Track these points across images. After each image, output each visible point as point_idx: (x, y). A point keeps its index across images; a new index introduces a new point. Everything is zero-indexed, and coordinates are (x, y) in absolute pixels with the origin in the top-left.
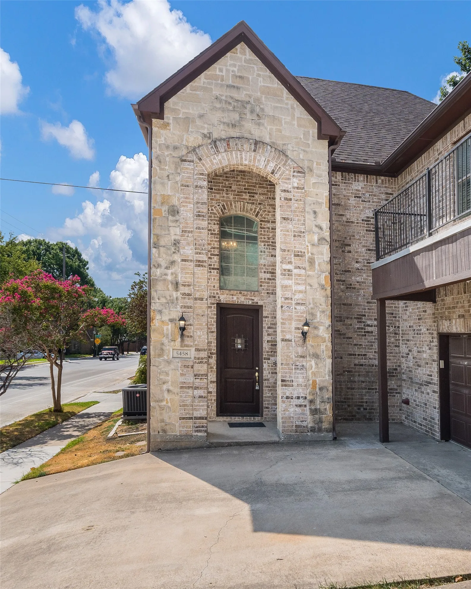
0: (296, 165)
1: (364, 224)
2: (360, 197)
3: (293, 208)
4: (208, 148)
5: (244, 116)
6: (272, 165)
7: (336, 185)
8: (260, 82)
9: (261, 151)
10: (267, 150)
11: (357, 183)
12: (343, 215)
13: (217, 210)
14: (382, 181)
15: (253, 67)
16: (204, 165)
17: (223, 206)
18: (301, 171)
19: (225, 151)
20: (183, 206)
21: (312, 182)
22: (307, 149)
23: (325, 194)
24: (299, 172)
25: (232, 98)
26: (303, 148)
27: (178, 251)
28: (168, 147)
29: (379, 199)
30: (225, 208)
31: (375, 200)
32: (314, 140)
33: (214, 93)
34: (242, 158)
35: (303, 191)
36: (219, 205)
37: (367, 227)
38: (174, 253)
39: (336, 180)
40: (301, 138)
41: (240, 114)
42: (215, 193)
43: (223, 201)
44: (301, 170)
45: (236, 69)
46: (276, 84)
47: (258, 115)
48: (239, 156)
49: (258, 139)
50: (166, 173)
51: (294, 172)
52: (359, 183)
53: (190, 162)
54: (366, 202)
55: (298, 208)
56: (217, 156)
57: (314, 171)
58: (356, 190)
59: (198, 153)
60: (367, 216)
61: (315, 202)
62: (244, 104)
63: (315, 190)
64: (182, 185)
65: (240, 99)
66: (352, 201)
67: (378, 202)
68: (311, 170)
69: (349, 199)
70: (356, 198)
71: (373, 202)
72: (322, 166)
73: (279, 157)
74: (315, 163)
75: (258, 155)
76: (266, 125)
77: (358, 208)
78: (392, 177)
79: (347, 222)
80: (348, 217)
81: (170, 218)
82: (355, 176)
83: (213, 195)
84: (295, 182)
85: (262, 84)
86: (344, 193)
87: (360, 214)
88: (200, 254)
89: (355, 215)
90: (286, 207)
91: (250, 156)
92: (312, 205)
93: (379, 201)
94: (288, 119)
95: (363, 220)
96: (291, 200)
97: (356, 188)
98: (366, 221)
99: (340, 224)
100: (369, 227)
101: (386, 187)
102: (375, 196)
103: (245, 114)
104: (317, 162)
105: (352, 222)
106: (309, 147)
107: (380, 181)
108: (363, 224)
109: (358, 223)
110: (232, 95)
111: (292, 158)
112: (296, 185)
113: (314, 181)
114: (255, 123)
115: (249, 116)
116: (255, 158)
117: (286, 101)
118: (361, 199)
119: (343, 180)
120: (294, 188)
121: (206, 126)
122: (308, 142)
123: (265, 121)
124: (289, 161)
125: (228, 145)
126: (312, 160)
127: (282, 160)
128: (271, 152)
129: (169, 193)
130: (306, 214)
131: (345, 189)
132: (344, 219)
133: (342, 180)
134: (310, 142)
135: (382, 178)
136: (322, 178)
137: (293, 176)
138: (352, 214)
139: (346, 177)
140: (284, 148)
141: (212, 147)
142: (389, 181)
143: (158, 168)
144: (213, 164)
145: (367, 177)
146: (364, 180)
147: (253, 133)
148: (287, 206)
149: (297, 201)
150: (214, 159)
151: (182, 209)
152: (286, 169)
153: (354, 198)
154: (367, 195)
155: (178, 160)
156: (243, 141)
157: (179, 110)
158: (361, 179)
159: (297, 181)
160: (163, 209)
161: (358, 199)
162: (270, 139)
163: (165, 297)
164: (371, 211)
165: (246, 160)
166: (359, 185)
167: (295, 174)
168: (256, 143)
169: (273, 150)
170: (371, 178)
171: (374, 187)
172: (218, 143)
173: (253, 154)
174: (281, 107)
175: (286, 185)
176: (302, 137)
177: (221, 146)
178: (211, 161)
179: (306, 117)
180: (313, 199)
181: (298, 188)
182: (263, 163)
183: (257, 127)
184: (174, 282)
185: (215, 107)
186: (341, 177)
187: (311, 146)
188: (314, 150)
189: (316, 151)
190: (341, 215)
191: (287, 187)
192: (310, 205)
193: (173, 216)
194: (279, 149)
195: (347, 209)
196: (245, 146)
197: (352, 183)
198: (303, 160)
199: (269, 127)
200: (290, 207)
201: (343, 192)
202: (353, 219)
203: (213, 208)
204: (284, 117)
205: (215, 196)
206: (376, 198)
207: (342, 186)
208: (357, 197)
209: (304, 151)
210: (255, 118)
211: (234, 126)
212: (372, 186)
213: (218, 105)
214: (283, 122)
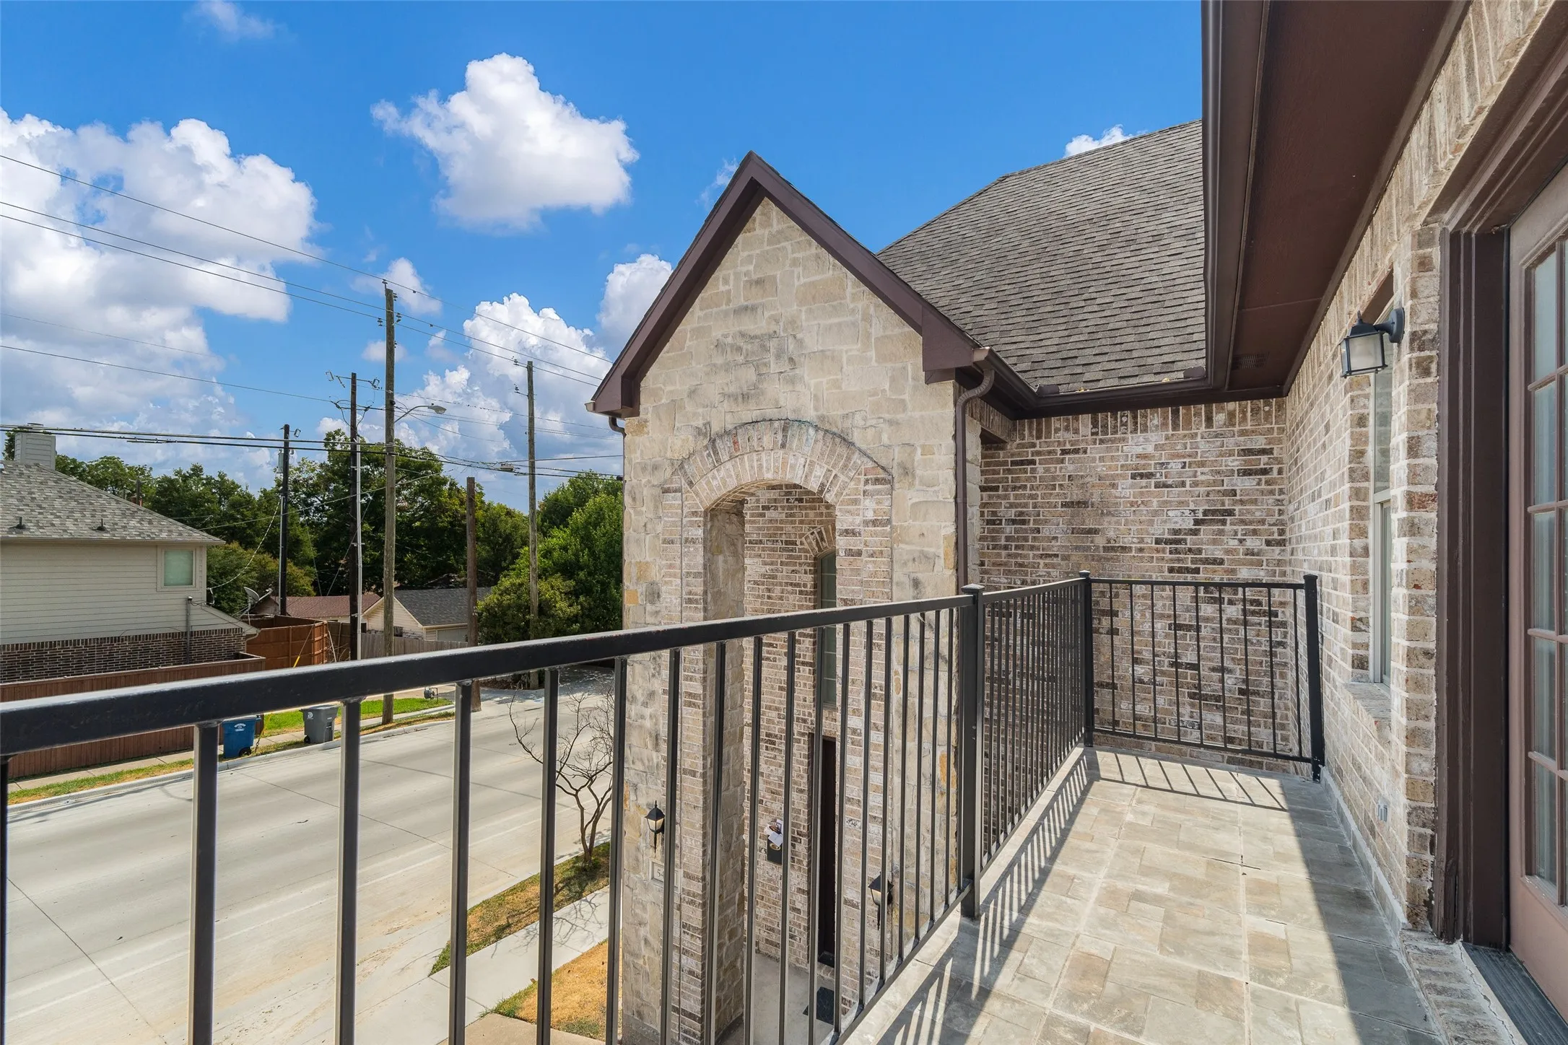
0: (870, 465)
1: (1164, 551)
2: (1150, 475)
3: (864, 576)
4: (703, 456)
5: (764, 370)
6: (819, 472)
7: (1076, 451)
8: (799, 278)
9: (796, 442)
10: (807, 440)
11: (1140, 437)
12: (1096, 531)
13: (810, 544)
14: (1231, 415)
15: (784, 248)
16: (697, 495)
17: (820, 533)
18: (884, 478)
19: (731, 458)
20: (666, 583)
21: (910, 503)
22: (900, 416)
23: (943, 532)
24: (877, 481)
25: (743, 335)
26: (887, 416)
27: (659, 674)
28: (644, 469)
29: (1218, 472)
30: (822, 539)
31: (1201, 478)
32: (915, 388)
33: (714, 334)
34: (760, 467)
35: (888, 528)
36: (812, 533)
37: (1172, 560)
38: (654, 676)
39: (1075, 437)
40: (884, 391)
41: (757, 368)
42: (806, 508)
43: (821, 522)
44: (882, 475)
45: (751, 268)
46: (832, 271)
47: (791, 360)
48: (755, 464)
49: (791, 417)
50: (643, 520)
51: (867, 482)
52: (1149, 435)
53: (675, 491)
54: (1170, 486)
55: (875, 574)
56: (718, 471)
57: (919, 472)
58: (1139, 456)
59: (688, 471)
60: (1172, 526)
61: (916, 555)
62: (762, 341)
63: (917, 523)
64: (665, 541)
65: (758, 332)
66: (1126, 489)
67: (1215, 483)
68: (907, 471)
69: (1114, 486)
70: (1138, 480)
71: (1195, 484)
72: (936, 457)
73: (832, 452)
74: (919, 451)
75: (792, 453)
76: (806, 378)
77: (1142, 507)
78: (1266, 396)
79: (1106, 549)
80: (1111, 534)
81: (649, 607)
82: (1135, 417)
83: (804, 512)
84: (869, 508)
85: (803, 280)
86: (1101, 468)
87: (1151, 523)
88: (691, 680)
89: (1134, 528)
90: (849, 573)
91: (776, 460)
92: (910, 564)
93: (1218, 477)
94: (855, 349)
95: (1158, 541)
96: (859, 553)
97: (1139, 450)
98: (1168, 542)
99: (1086, 557)
100: (1179, 560)
101: (1243, 433)
102: (1202, 464)
103: (765, 364)
104: (923, 447)
105: (1124, 549)
106: (904, 410)
107: (1220, 418)
108: (1158, 551)
109: (1141, 550)
110: (743, 328)
111: (864, 447)
112: (870, 515)
113: (915, 500)
114: (784, 379)
115: (774, 368)
116: (785, 463)
117: (852, 306)
118: (1153, 481)
119: (1097, 434)
120: (866, 523)
121: (700, 410)
122: (902, 397)
123: (804, 371)
124: (856, 456)
125: (735, 443)
126: (912, 442)
127: (840, 456)
128: (816, 441)
129: (648, 559)
130: (894, 587)
131: (1102, 459)
132: (1100, 541)
133: (1093, 434)
134: (906, 397)
135: (1231, 406)
136: (936, 488)
137: (864, 492)
138: (1122, 527)
139: (1105, 426)
140: (845, 425)
141: (709, 455)
142: (1255, 411)
143: (632, 511)
144: (712, 490)
145: (1176, 413)
146: (1164, 425)
147: (782, 403)
148: (852, 570)
149: (872, 556)
150: (714, 478)
151: (664, 589)
152: (849, 477)
153: (1130, 480)
154: (1175, 466)
155: (659, 491)
156: (762, 426)
157: (661, 388)
158: (1155, 422)
159: (874, 506)
160: (639, 591)
161: (1144, 482)
162: (816, 409)
163: (642, 760)
164: (1187, 512)
165: (768, 470)
166: (1147, 440)
167: (870, 487)
168: (787, 425)
169: (821, 433)
170: (1187, 415)
171: (1199, 439)
172: (719, 443)
173: (781, 452)
174: (840, 324)
175: (850, 518)
176: (887, 387)
177: (724, 447)
178: (708, 483)
179: (897, 331)
180: (913, 547)
181: (874, 523)
182: (800, 472)
183: (790, 388)
184: (654, 735)
185: (715, 365)
186: (1091, 426)
187: (909, 406)
188: (917, 414)
189: (922, 416)
190: (1090, 531)
191: (852, 523)
192: (905, 564)
193: (652, 603)
194: (835, 430)
195: (1109, 513)
196: (765, 439)
197: (1124, 440)
198: (889, 447)
199: (813, 382)
200: (857, 572)
201: (1097, 467)
202: (1127, 540)
203: (803, 539)
204: (845, 348)
205: (807, 515)
206: (1206, 470)
207: (1095, 451)
208: (1142, 476)
209: (891, 422)
210: (786, 367)
211: (745, 397)
212: (1194, 436)
213: (719, 360)
214: (844, 360)
